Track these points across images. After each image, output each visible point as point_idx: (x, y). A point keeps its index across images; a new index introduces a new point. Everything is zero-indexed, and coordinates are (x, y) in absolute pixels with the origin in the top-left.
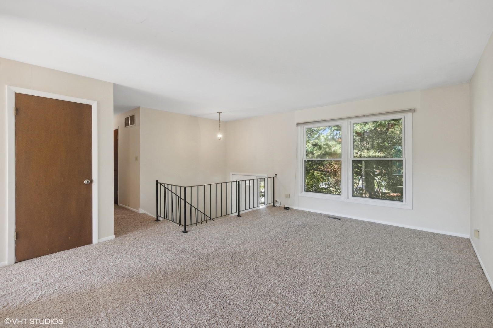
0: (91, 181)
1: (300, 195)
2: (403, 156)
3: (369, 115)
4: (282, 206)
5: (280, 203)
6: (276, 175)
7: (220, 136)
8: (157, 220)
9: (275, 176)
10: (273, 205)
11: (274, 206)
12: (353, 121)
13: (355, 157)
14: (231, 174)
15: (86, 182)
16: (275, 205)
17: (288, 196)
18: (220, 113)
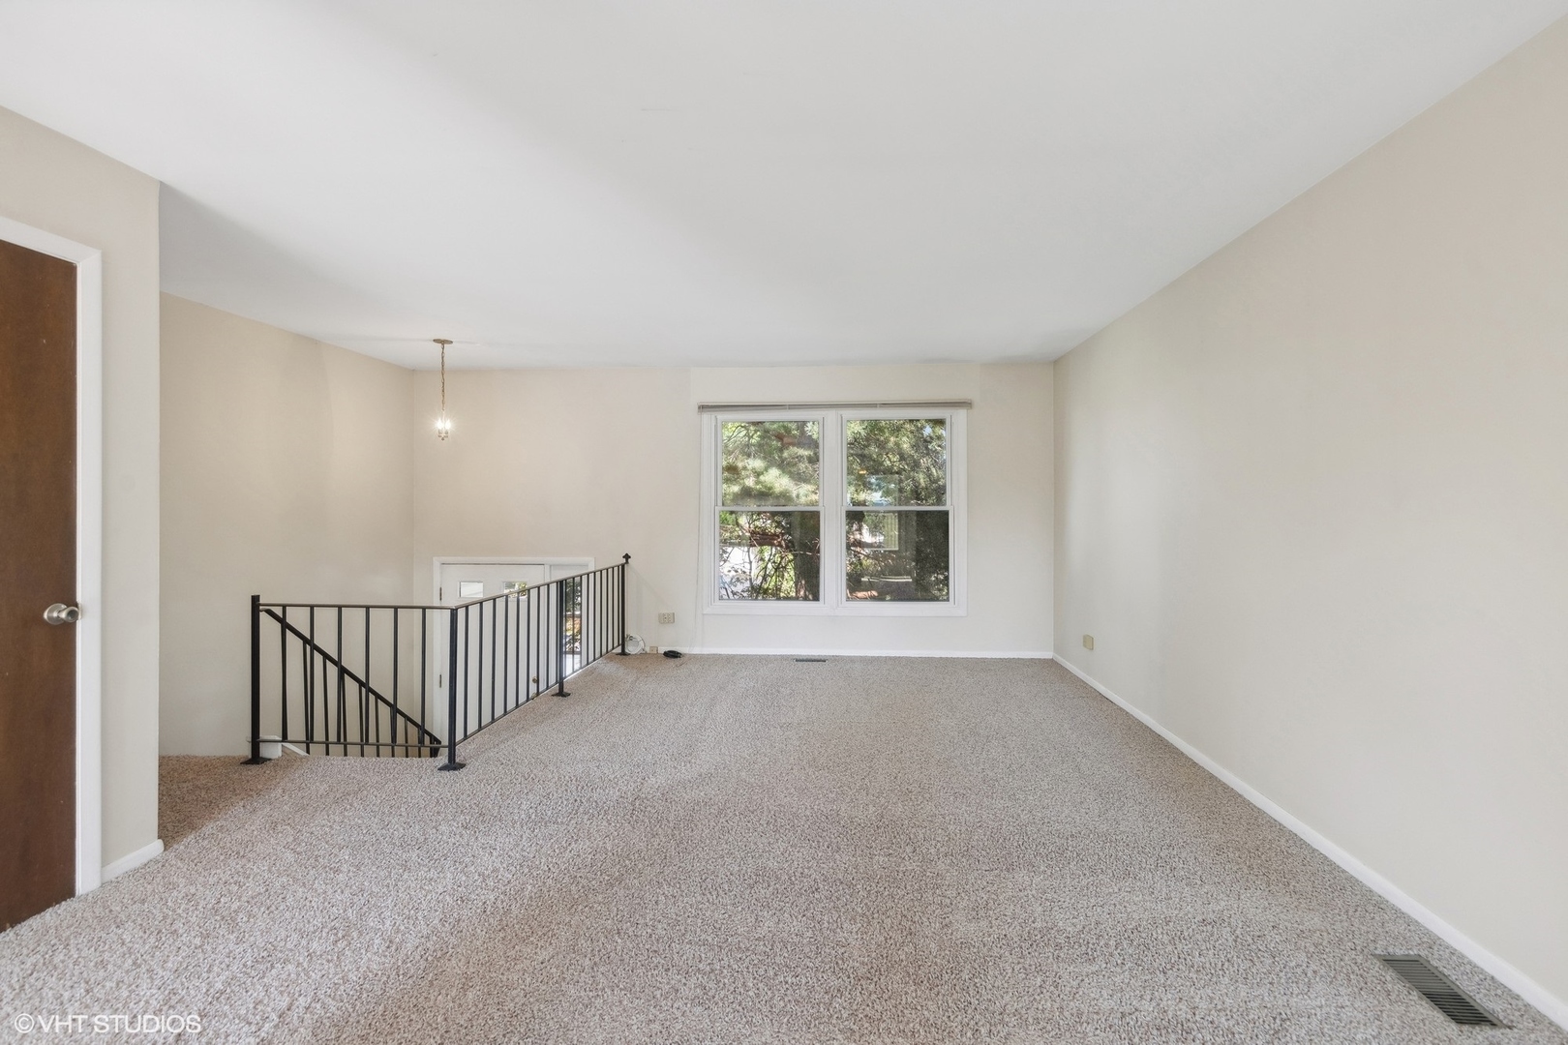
0: (73, 611)
1: (706, 611)
2: (948, 502)
3: (885, 405)
4: (648, 650)
5: (641, 643)
6: (627, 557)
7: (443, 424)
8: (256, 758)
9: (624, 561)
10: (620, 651)
11: (623, 653)
12: (847, 413)
13: (855, 503)
14: (436, 561)
16: (627, 651)
17: (667, 619)
18: (443, 342)
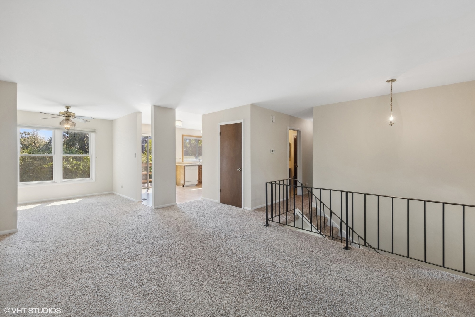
0: (241, 170)
15: (238, 169)
18: (391, 81)
